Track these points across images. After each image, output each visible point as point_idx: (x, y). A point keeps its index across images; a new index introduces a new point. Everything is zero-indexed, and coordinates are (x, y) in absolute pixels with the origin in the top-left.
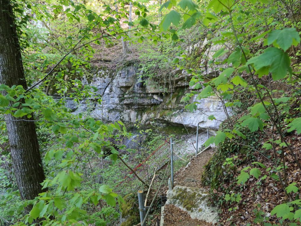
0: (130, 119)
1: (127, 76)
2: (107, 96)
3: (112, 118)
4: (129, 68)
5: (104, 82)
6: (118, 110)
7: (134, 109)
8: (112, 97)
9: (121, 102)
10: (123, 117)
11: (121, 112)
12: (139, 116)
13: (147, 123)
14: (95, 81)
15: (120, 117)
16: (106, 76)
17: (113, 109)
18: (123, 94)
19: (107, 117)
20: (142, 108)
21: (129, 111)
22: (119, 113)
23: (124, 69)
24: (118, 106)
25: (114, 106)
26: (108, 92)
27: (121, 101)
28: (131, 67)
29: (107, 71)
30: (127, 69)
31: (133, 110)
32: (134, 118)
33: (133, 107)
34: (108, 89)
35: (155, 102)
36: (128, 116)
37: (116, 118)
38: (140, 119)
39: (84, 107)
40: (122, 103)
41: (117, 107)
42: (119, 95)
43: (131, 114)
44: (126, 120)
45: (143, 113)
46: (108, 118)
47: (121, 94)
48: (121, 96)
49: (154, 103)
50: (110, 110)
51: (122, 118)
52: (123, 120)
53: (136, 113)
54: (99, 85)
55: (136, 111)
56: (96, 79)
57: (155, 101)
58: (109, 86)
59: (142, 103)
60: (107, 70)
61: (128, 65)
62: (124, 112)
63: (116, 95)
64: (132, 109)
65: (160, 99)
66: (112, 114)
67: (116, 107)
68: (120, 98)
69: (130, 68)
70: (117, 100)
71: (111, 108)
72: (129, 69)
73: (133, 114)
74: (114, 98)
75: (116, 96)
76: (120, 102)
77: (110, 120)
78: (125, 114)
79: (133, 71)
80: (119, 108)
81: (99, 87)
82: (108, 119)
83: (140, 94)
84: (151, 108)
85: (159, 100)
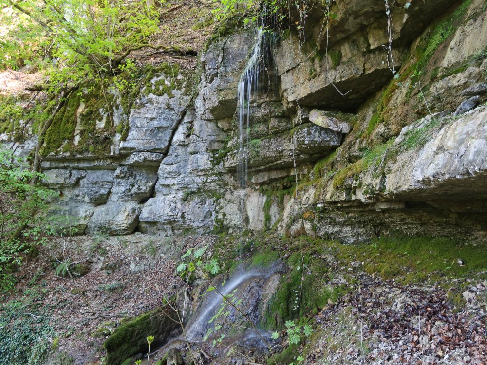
0: (247, 220)
1: (222, 69)
2: (180, 151)
3: (192, 219)
4: (228, 41)
5: (168, 108)
6: (210, 191)
7: (257, 184)
8: (192, 154)
9: (218, 164)
10: (224, 215)
11: (218, 197)
12: (274, 210)
13: (296, 227)
14: (142, 105)
15: (217, 212)
16: (174, 92)
17: (199, 189)
18: (222, 142)
19: (179, 215)
20: (283, 178)
21: (242, 192)
22: (212, 200)
23: (212, 46)
24: (209, 181)
25: (198, 180)
26: (182, 139)
27: (216, 161)
28: (236, 37)
29: (180, 77)
30: (221, 45)
31: (256, 190)
32: (259, 215)
33: (253, 180)
34: (182, 129)
35: (317, 137)
36: (240, 210)
37: (205, 217)
38: (278, 216)
39: (123, 189)
40: (219, 168)
41: (206, 181)
42: (210, 143)
43: (248, 203)
44: (234, 223)
45: (286, 198)
46: (183, 217)
47: (218, 141)
48: (216, 146)
49: (312, 141)
50: (188, 195)
51: (220, 216)
52: (225, 223)
53: (265, 199)
54: (154, 116)
55: (263, 192)
56: (145, 100)
57: (317, 134)
58: (186, 120)
59: (273, 154)
60: (180, 75)
61: (225, 33)
62: (228, 196)
63: (202, 144)
64: (251, 186)
65: (335, 123)
66: (192, 203)
67: (204, 183)
68: (214, 151)
69: (232, 41)
70: (204, 160)
71: (193, 188)
72: (229, 43)
73: (255, 202)
74: (196, 155)
75: (202, 146)
76: (214, 165)
77: (188, 223)
78: (230, 201)
79: (242, 49)
80: (213, 186)
81: (152, 122)
82: (184, 222)
83: (265, 120)
84: (309, 173)
85: (332, 127)
